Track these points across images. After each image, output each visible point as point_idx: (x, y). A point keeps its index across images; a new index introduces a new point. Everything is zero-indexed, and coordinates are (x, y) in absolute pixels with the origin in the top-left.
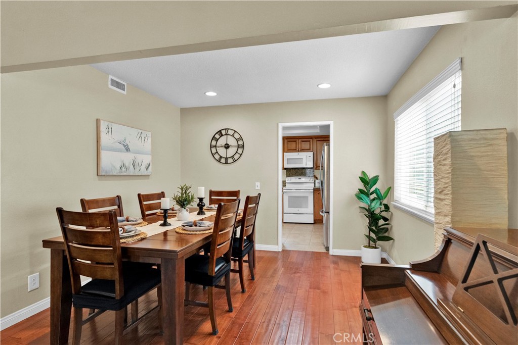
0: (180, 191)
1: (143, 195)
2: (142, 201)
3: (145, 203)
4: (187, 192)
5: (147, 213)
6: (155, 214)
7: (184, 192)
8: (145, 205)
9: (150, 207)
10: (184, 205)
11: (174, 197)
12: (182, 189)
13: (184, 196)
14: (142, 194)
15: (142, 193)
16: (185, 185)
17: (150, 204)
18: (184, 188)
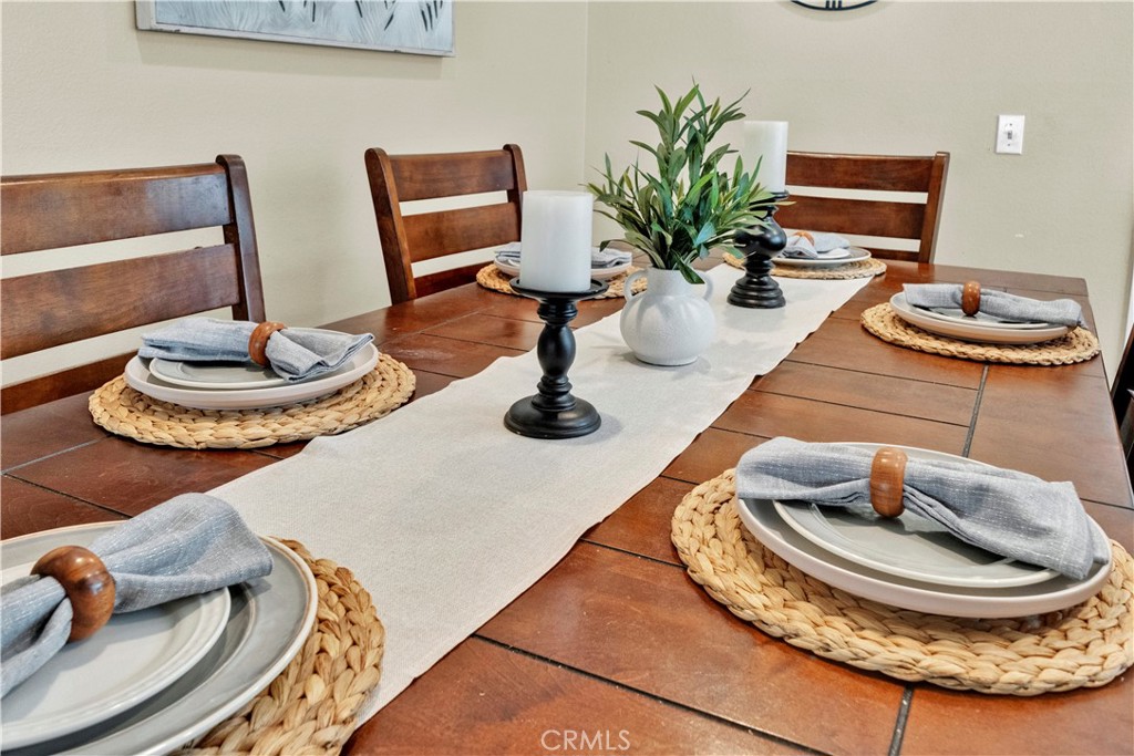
0: (654, 137)
1: (397, 162)
2: (393, 197)
3: (408, 209)
4: (709, 149)
5: (421, 269)
6: (467, 275)
7: (682, 144)
8: (407, 219)
9: (439, 236)
10: (683, 243)
11: (602, 183)
12: (666, 120)
13: (684, 176)
14: (389, 152)
15: (393, 149)
16: (695, 92)
17: (439, 216)
18: (688, 113)
